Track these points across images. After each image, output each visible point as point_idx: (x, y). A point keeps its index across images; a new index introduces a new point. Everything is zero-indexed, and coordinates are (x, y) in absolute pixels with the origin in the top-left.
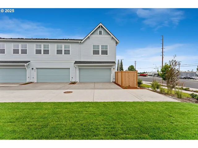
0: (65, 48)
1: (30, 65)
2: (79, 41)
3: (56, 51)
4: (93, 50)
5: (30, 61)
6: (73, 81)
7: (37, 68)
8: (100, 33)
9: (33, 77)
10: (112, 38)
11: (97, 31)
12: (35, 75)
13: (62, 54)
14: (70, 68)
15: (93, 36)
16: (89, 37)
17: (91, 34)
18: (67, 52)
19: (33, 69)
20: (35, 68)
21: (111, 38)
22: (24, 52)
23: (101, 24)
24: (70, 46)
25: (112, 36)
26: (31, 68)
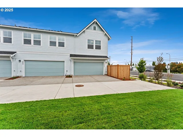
0: (59, 40)
1: (16, 56)
2: (75, 34)
3: (49, 42)
4: (87, 44)
5: (16, 52)
6: (68, 74)
7: (25, 61)
8: (95, 29)
9: (21, 70)
10: (106, 34)
11: (91, 27)
12: (23, 68)
13: (56, 46)
14: (64, 61)
15: (88, 30)
16: (84, 31)
17: (86, 29)
18: (62, 45)
19: (20, 61)
20: (23, 61)
21: (104, 35)
23: (95, 20)
24: (65, 38)
25: (105, 32)
26: (17, 60)
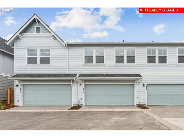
22: (131, 60)
